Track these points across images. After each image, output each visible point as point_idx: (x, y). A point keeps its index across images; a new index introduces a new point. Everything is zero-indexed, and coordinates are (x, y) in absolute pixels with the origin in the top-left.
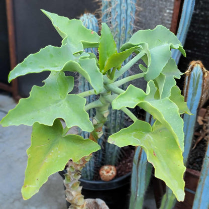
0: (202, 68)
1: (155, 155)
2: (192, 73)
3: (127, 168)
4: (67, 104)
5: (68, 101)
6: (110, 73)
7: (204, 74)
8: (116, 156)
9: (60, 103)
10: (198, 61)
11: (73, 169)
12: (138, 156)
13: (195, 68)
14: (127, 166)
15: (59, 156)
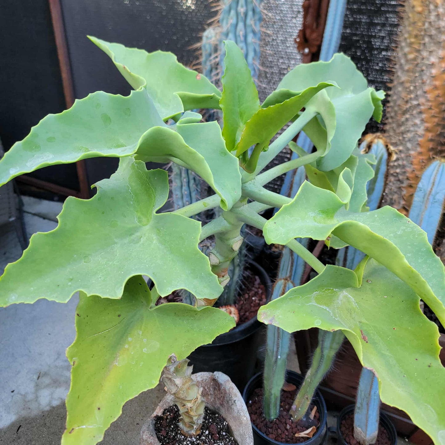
0: (387, 146)
1: (364, 338)
4: (154, 236)
5: (158, 228)
6: (248, 158)
7: (390, 155)
9: (138, 234)
10: (378, 134)
13: (374, 147)
14: (252, 302)
15: (145, 350)
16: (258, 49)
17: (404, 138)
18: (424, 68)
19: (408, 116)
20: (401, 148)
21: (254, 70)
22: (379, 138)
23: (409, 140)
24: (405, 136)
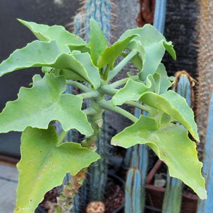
0: (189, 78)
1: (164, 155)
2: (179, 83)
3: (115, 204)
4: (60, 107)
5: (61, 102)
6: (103, 73)
7: (191, 83)
8: (102, 192)
9: (52, 107)
10: (184, 71)
11: (64, 197)
12: (131, 181)
13: (181, 79)
14: (115, 202)
15: (54, 171)
16: (109, 25)
17: (206, 77)
18: (211, 33)
19: (206, 63)
20: (205, 83)
21: (107, 37)
22: (184, 73)
23: (209, 78)
24: (206, 75)
